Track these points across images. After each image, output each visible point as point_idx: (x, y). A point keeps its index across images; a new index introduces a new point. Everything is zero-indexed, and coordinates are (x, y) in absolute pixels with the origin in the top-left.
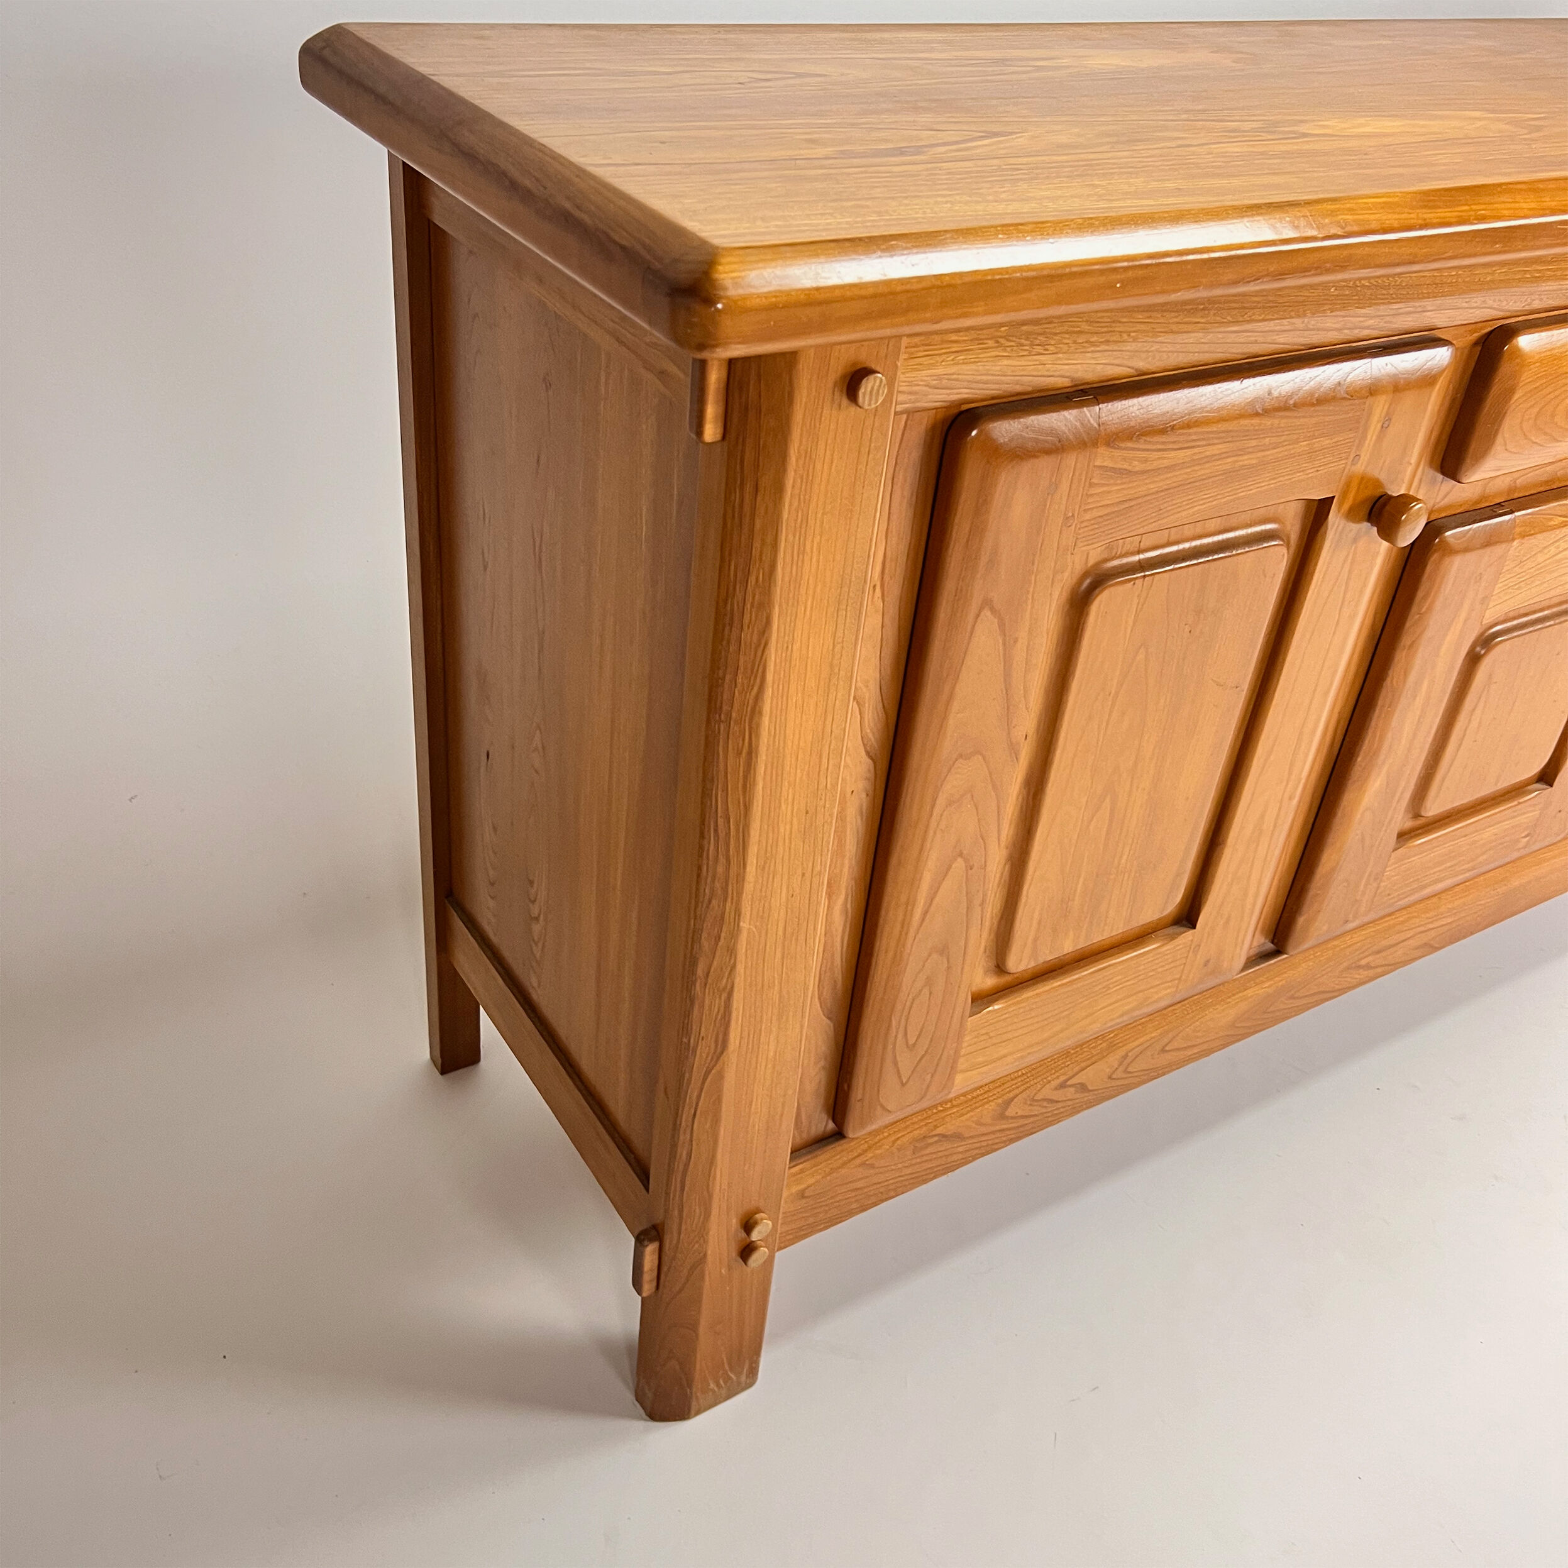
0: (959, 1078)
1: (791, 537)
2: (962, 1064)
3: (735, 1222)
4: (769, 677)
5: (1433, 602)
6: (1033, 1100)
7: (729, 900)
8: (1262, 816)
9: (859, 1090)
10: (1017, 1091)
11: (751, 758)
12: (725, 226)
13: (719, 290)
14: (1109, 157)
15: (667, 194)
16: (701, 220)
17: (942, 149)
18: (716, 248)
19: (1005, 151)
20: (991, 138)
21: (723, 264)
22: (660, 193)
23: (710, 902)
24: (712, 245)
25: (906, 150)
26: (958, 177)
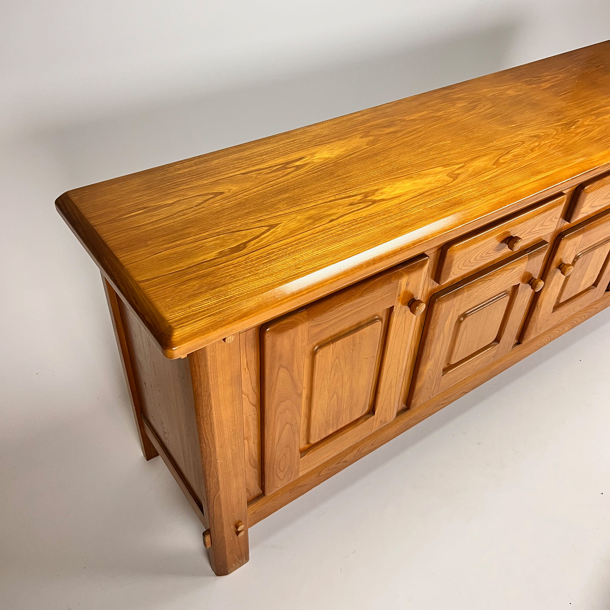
0: (300, 473)
1: (212, 374)
2: (300, 469)
3: (232, 527)
4: (213, 406)
5: (438, 316)
6: (329, 469)
7: (212, 457)
8: (391, 383)
9: (267, 484)
10: (323, 469)
11: (211, 424)
12: (177, 314)
13: (174, 345)
14: (305, 236)
15: (162, 296)
16: (170, 312)
17: (253, 242)
18: (173, 329)
19: (272, 239)
20: (270, 230)
21: (175, 335)
22: (160, 296)
23: (206, 458)
24: (172, 327)
25: (241, 246)
26: (254, 262)
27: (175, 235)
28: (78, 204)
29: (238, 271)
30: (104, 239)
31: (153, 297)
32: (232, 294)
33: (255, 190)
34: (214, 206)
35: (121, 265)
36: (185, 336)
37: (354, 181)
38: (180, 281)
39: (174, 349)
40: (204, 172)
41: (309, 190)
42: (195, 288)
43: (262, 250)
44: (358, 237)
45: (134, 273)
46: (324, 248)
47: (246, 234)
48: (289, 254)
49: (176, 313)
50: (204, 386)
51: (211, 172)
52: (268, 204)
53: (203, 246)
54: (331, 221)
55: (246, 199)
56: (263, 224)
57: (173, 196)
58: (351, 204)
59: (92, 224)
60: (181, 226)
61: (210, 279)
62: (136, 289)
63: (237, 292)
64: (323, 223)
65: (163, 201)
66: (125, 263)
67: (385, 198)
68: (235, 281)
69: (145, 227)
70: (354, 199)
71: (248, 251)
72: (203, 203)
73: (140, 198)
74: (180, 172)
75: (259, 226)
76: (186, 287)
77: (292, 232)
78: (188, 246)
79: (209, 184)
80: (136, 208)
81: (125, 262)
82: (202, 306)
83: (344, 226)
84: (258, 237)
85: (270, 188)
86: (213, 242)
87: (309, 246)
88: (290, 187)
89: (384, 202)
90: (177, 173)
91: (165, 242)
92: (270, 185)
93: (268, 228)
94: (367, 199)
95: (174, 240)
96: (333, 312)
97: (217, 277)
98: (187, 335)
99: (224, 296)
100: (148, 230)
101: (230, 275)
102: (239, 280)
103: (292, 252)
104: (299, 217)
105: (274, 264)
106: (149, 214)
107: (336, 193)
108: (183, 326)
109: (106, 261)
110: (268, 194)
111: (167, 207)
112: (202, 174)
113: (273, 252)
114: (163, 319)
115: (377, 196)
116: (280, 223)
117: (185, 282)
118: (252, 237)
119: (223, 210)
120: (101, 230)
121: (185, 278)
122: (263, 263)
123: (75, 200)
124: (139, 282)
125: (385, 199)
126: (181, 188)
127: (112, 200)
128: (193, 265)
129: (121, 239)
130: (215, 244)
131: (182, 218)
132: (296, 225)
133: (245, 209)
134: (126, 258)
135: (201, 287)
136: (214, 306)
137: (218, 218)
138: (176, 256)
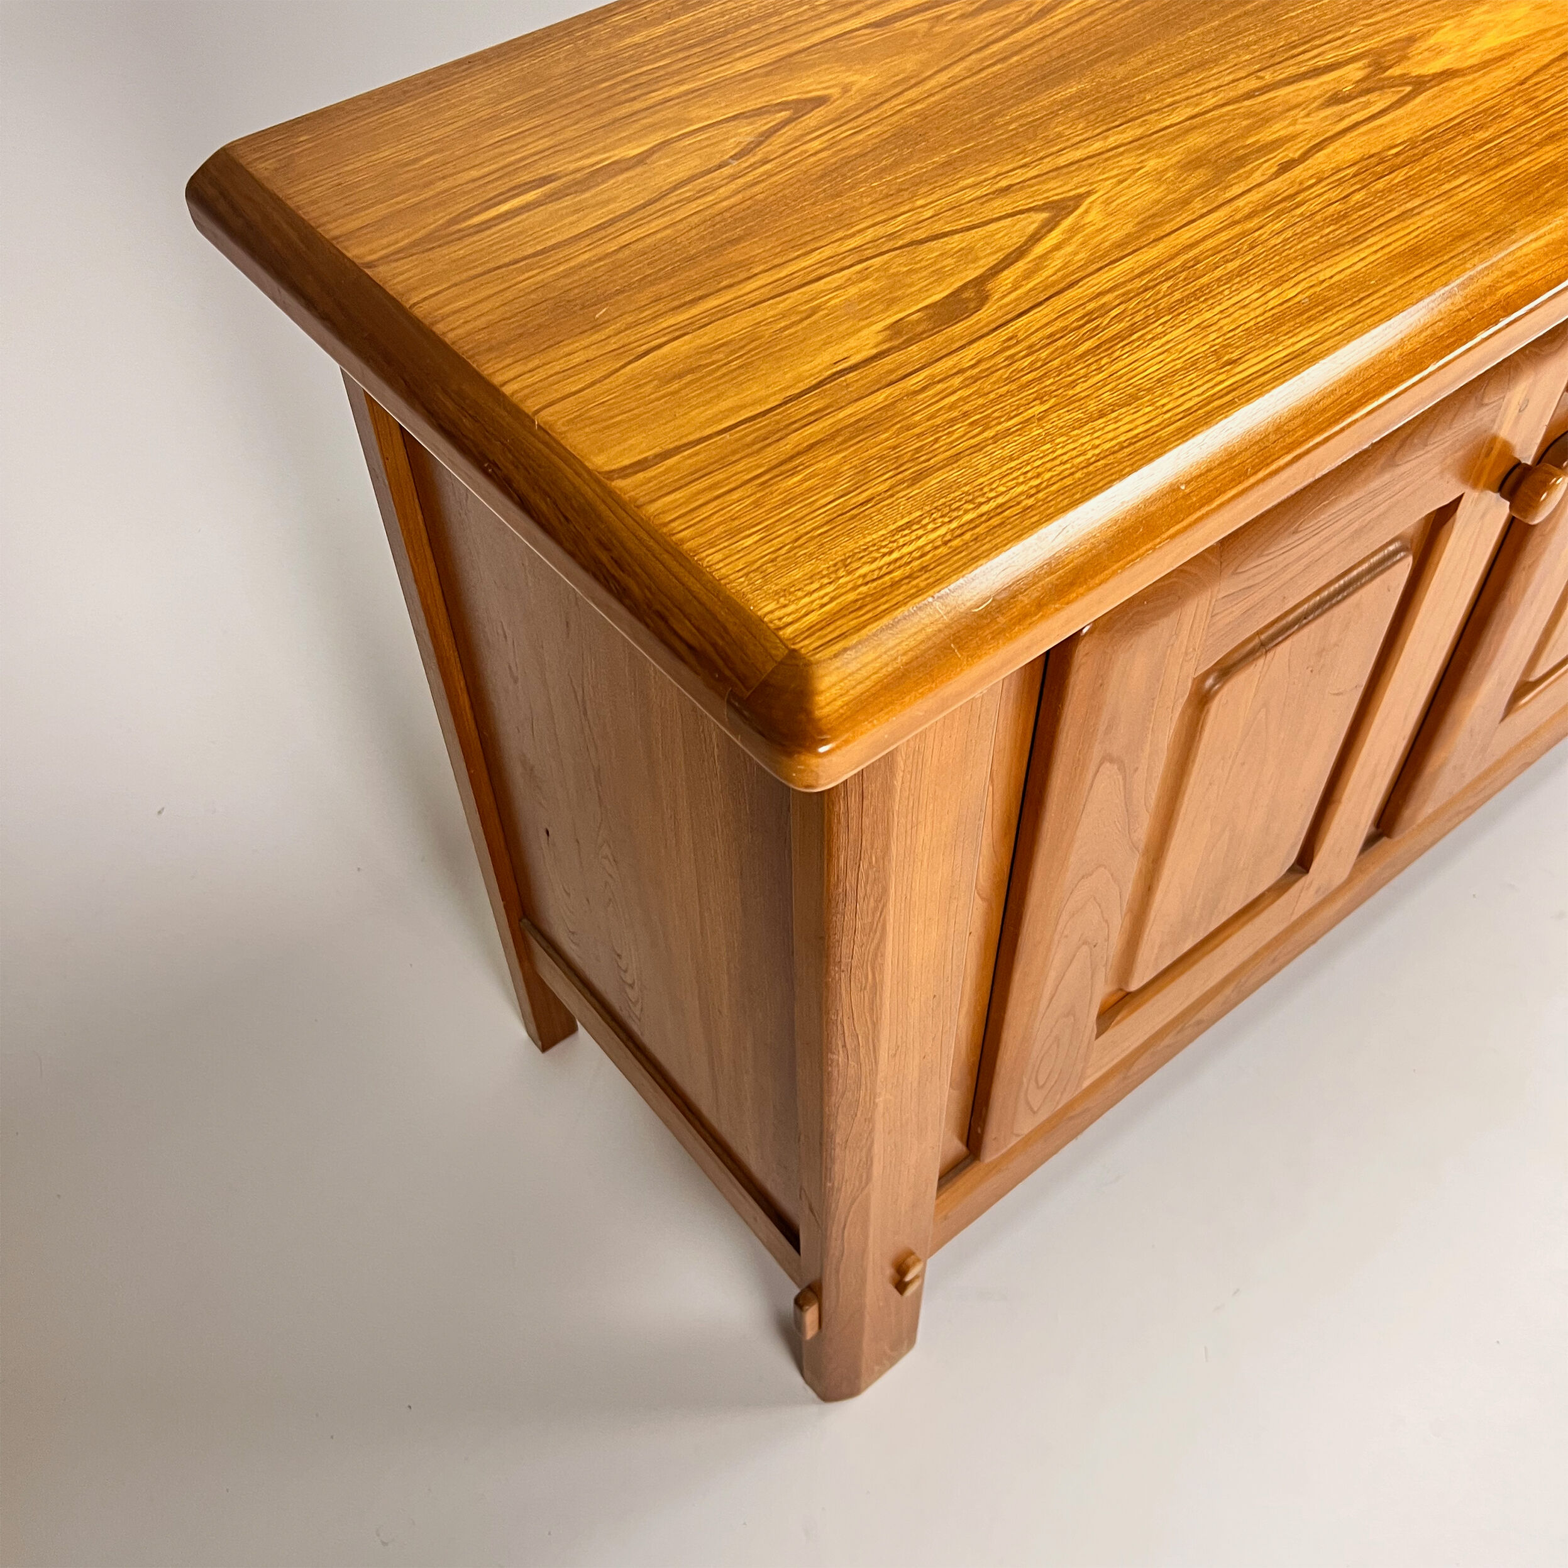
0: (1085, 1081)
2: (1088, 1070)
11: (876, 989)
12: (807, 600)
13: (825, 733)
14: (1206, 232)
15: (721, 529)
16: (776, 593)
17: (1008, 276)
18: (808, 664)
19: (1081, 256)
20: (1057, 224)
21: (822, 692)
22: (712, 529)
23: (844, 1093)
24: (802, 657)
25: (965, 295)
26: (1044, 354)
27: (692, 272)
28: (280, 187)
29: (992, 396)
30: (418, 312)
31: (685, 534)
32: (1002, 493)
33: (943, 78)
34: (805, 152)
35: (516, 411)
36: (860, 688)
37: (1310, 16)
38: (771, 455)
39: (822, 750)
40: (726, 33)
41: (1150, 63)
42: (843, 484)
43: (1059, 303)
44: (1418, 221)
45: (577, 441)
46: (1302, 276)
47: (971, 249)
48: (1170, 309)
49: (800, 594)
50: (870, 863)
51: (754, 27)
52: (1013, 126)
53: (814, 311)
54: (1286, 167)
55: (923, 116)
56: (1021, 201)
57: (637, 126)
58: (1336, 99)
59: (357, 261)
60: (703, 237)
61: (887, 440)
62: (603, 507)
63: (1018, 484)
64: (1257, 177)
65: (605, 149)
66: (529, 403)
67: (1456, 66)
68: (995, 439)
69: (566, 252)
70: (1337, 80)
71: (1004, 311)
72: (760, 143)
73: (514, 146)
74: (637, 38)
75: (1009, 209)
76: (804, 480)
77: (1149, 222)
78: (757, 314)
79: (760, 71)
80: (513, 184)
81: (527, 397)
82: (895, 555)
83: (1340, 182)
84: (1020, 253)
85: (999, 66)
86: (853, 291)
87: (1241, 272)
88: (1073, 57)
89: (1455, 82)
90: (628, 41)
91: (661, 307)
92: (993, 54)
93: (1045, 215)
94: (1387, 74)
95: (698, 293)
96: (1301, 535)
97: (917, 430)
98: (868, 683)
99: (972, 506)
100: (583, 266)
101: (966, 415)
102: (1007, 432)
103: (1181, 301)
104: (1152, 164)
105: (1124, 360)
106: (567, 201)
107: (1260, 61)
108: (845, 650)
109: (449, 404)
110: (998, 88)
111: (627, 169)
112: (719, 41)
113: (1104, 310)
114: (753, 625)
115: (1423, 63)
116: (1089, 193)
117: (791, 458)
118: (1000, 255)
119: (847, 161)
120: (401, 278)
121: (789, 445)
122: (1081, 356)
123: (266, 174)
124: (611, 475)
125: (1457, 71)
126: (657, 96)
127: (406, 164)
128: (802, 386)
129: (485, 307)
130: (862, 298)
131: (693, 207)
132: (1154, 195)
133: (933, 150)
134: (528, 380)
135: (863, 474)
136: (943, 550)
137: (839, 195)
138: (721, 356)
